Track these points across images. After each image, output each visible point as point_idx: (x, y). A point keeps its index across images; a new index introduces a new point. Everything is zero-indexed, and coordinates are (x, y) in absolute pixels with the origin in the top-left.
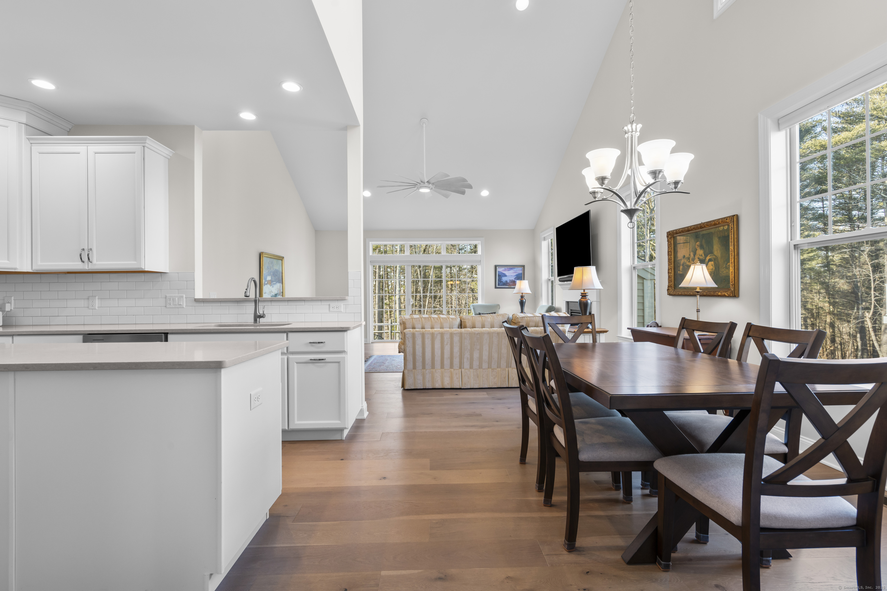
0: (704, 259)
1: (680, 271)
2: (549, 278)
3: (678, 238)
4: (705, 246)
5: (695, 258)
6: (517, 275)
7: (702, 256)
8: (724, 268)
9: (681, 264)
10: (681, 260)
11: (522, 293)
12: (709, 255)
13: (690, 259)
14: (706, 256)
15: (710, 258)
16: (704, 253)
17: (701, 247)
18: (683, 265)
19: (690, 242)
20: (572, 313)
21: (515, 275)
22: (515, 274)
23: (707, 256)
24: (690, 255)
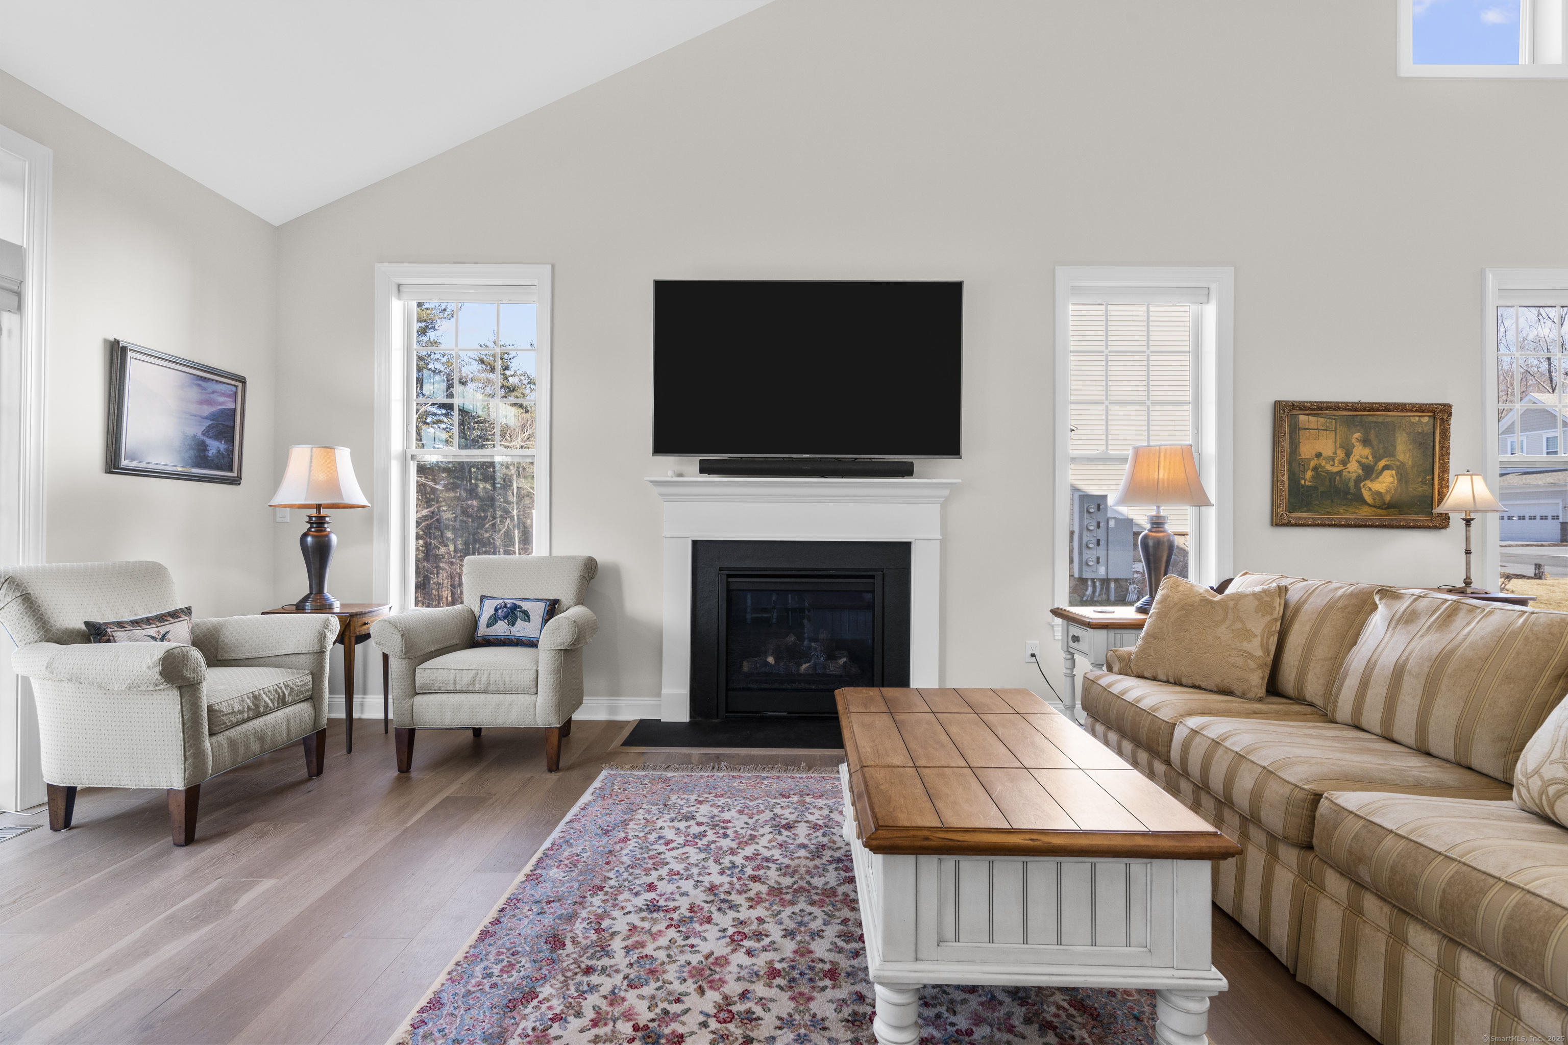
0: (1372, 464)
1: (1305, 480)
2: (410, 452)
3: (1302, 418)
4: (1375, 443)
5: (1351, 459)
6: (213, 417)
7: (1367, 458)
8: (1418, 483)
9: (1311, 467)
10: (1310, 459)
11: (319, 507)
12: (1386, 459)
13: (1336, 461)
14: (1377, 459)
15: (1387, 463)
16: (1372, 454)
17: (1366, 442)
18: (1315, 469)
19: (1335, 431)
20: (730, 580)
21: (205, 414)
22: (207, 410)
23: (1380, 460)
24: (1335, 453)
